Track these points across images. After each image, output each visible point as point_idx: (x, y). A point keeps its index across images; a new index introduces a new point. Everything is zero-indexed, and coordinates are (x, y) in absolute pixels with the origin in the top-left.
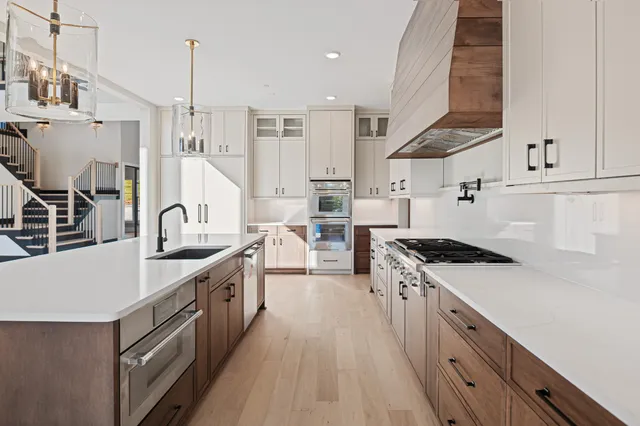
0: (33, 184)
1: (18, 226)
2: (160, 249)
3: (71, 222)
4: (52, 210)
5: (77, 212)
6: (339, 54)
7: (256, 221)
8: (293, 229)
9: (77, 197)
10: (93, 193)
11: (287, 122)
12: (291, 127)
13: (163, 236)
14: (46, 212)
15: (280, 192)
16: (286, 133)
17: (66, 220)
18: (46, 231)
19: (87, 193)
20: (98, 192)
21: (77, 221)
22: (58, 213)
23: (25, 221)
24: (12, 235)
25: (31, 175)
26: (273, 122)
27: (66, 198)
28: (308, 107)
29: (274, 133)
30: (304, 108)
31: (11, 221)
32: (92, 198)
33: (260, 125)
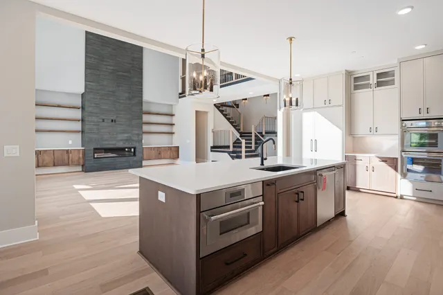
0: (240, 129)
1: (231, 149)
2: (262, 164)
3: (253, 148)
4: (243, 141)
5: (256, 143)
6: (412, 7)
7: (354, 152)
8: (384, 160)
9: (256, 136)
10: (264, 133)
11: (379, 75)
12: (384, 79)
13: (264, 157)
14: (241, 143)
15: (374, 130)
16: (379, 84)
17: (251, 147)
18: (241, 152)
19: (261, 133)
20: (266, 133)
21: (256, 148)
22: (246, 143)
23: (234, 147)
24: (229, 153)
25: (239, 125)
26: (366, 78)
27: (251, 136)
28: (398, 59)
29: (368, 86)
30: (395, 62)
31: (228, 147)
32: (263, 136)
33: (356, 82)
